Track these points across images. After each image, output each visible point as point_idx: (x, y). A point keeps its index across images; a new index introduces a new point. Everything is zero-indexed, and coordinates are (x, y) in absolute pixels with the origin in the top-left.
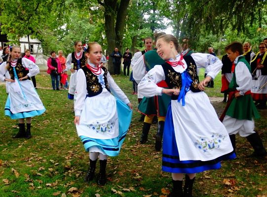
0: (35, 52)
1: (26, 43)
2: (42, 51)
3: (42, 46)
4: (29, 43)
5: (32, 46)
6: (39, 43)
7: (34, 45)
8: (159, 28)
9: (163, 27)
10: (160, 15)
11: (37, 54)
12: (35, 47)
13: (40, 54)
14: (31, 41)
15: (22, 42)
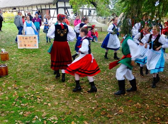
0: (92, 14)
1: (87, 9)
2: (96, 14)
5: (90, 11)
11: (93, 16)
12: (92, 11)
13: (95, 16)
14: (90, 8)
15: (85, 9)
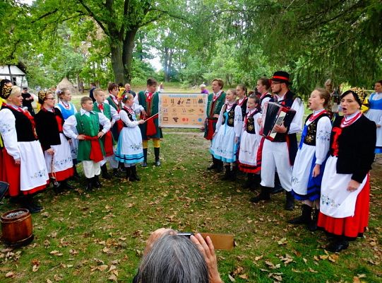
1: (8, 75)
3: (27, 78)
4: (10, 75)
5: (15, 79)
6: (23, 76)
7: (17, 78)
8: (146, 57)
9: (151, 57)
10: (147, 44)
12: (19, 80)
14: (13, 72)
